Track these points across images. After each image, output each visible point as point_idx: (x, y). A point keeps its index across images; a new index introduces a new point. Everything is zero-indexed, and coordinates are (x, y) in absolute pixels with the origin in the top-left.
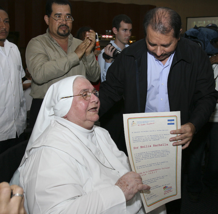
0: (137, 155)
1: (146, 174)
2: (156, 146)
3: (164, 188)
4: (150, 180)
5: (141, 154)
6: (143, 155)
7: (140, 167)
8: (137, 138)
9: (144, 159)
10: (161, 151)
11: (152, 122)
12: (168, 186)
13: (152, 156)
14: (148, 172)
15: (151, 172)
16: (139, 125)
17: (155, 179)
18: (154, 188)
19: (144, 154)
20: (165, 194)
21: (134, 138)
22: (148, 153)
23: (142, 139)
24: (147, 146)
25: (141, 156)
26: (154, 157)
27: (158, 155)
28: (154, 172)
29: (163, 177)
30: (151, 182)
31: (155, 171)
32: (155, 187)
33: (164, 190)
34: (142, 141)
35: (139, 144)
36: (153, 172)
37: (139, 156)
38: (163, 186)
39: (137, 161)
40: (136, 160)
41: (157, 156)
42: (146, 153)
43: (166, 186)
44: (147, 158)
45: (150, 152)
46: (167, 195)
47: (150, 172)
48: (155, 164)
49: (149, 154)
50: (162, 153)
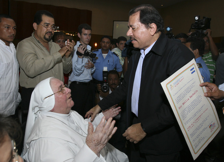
0: (183, 113)
1: (194, 125)
2: (191, 96)
4: (198, 128)
8: (178, 98)
9: (188, 113)
10: (197, 99)
11: (182, 78)
12: (212, 124)
13: (193, 106)
15: (197, 120)
16: (175, 86)
17: (201, 124)
19: (187, 108)
20: (211, 131)
21: (176, 100)
22: (189, 106)
23: (182, 97)
24: (187, 101)
25: (186, 111)
26: (195, 106)
27: (196, 103)
29: (206, 119)
31: (200, 118)
32: (203, 131)
33: (210, 128)
34: (181, 98)
35: (181, 103)
36: (199, 119)
37: (184, 112)
38: (208, 126)
40: (183, 117)
41: (196, 105)
42: (188, 107)
43: (211, 124)
44: (190, 111)
45: (191, 104)
46: (213, 132)
47: (196, 121)
48: (198, 112)
49: (191, 106)
50: (198, 99)
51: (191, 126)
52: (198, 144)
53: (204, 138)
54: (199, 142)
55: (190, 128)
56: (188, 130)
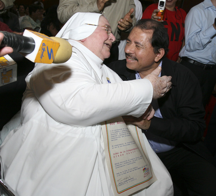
0: (114, 132)
1: (123, 155)
3: (143, 170)
4: (128, 161)
5: (118, 131)
6: (120, 132)
7: (116, 146)
9: (121, 136)
13: (128, 133)
14: (126, 151)
15: (130, 152)
17: (134, 160)
18: (132, 170)
19: (121, 130)
20: (145, 176)
25: (118, 133)
28: (132, 152)
29: (141, 158)
30: (128, 163)
32: (134, 169)
33: (144, 172)
37: (116, 133)
38: (142, 167)
39: (112, 139)
40: (113, 137)
42: (123, 130)
43: (145, 167)
44: (124, 136)
47: (128, 152)
48: (132, 143)
49: (126, 131)
51: (119, 154)
52: (124, 182)
53: (133, 180)
54: (125, 180)
55: (117, 155)
56: (114, 157)
